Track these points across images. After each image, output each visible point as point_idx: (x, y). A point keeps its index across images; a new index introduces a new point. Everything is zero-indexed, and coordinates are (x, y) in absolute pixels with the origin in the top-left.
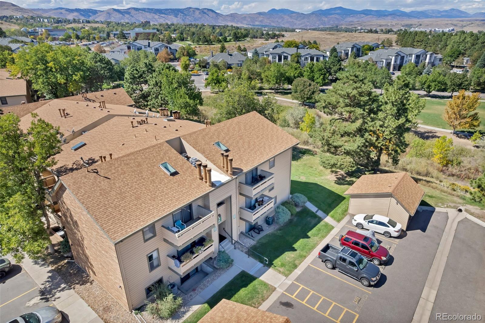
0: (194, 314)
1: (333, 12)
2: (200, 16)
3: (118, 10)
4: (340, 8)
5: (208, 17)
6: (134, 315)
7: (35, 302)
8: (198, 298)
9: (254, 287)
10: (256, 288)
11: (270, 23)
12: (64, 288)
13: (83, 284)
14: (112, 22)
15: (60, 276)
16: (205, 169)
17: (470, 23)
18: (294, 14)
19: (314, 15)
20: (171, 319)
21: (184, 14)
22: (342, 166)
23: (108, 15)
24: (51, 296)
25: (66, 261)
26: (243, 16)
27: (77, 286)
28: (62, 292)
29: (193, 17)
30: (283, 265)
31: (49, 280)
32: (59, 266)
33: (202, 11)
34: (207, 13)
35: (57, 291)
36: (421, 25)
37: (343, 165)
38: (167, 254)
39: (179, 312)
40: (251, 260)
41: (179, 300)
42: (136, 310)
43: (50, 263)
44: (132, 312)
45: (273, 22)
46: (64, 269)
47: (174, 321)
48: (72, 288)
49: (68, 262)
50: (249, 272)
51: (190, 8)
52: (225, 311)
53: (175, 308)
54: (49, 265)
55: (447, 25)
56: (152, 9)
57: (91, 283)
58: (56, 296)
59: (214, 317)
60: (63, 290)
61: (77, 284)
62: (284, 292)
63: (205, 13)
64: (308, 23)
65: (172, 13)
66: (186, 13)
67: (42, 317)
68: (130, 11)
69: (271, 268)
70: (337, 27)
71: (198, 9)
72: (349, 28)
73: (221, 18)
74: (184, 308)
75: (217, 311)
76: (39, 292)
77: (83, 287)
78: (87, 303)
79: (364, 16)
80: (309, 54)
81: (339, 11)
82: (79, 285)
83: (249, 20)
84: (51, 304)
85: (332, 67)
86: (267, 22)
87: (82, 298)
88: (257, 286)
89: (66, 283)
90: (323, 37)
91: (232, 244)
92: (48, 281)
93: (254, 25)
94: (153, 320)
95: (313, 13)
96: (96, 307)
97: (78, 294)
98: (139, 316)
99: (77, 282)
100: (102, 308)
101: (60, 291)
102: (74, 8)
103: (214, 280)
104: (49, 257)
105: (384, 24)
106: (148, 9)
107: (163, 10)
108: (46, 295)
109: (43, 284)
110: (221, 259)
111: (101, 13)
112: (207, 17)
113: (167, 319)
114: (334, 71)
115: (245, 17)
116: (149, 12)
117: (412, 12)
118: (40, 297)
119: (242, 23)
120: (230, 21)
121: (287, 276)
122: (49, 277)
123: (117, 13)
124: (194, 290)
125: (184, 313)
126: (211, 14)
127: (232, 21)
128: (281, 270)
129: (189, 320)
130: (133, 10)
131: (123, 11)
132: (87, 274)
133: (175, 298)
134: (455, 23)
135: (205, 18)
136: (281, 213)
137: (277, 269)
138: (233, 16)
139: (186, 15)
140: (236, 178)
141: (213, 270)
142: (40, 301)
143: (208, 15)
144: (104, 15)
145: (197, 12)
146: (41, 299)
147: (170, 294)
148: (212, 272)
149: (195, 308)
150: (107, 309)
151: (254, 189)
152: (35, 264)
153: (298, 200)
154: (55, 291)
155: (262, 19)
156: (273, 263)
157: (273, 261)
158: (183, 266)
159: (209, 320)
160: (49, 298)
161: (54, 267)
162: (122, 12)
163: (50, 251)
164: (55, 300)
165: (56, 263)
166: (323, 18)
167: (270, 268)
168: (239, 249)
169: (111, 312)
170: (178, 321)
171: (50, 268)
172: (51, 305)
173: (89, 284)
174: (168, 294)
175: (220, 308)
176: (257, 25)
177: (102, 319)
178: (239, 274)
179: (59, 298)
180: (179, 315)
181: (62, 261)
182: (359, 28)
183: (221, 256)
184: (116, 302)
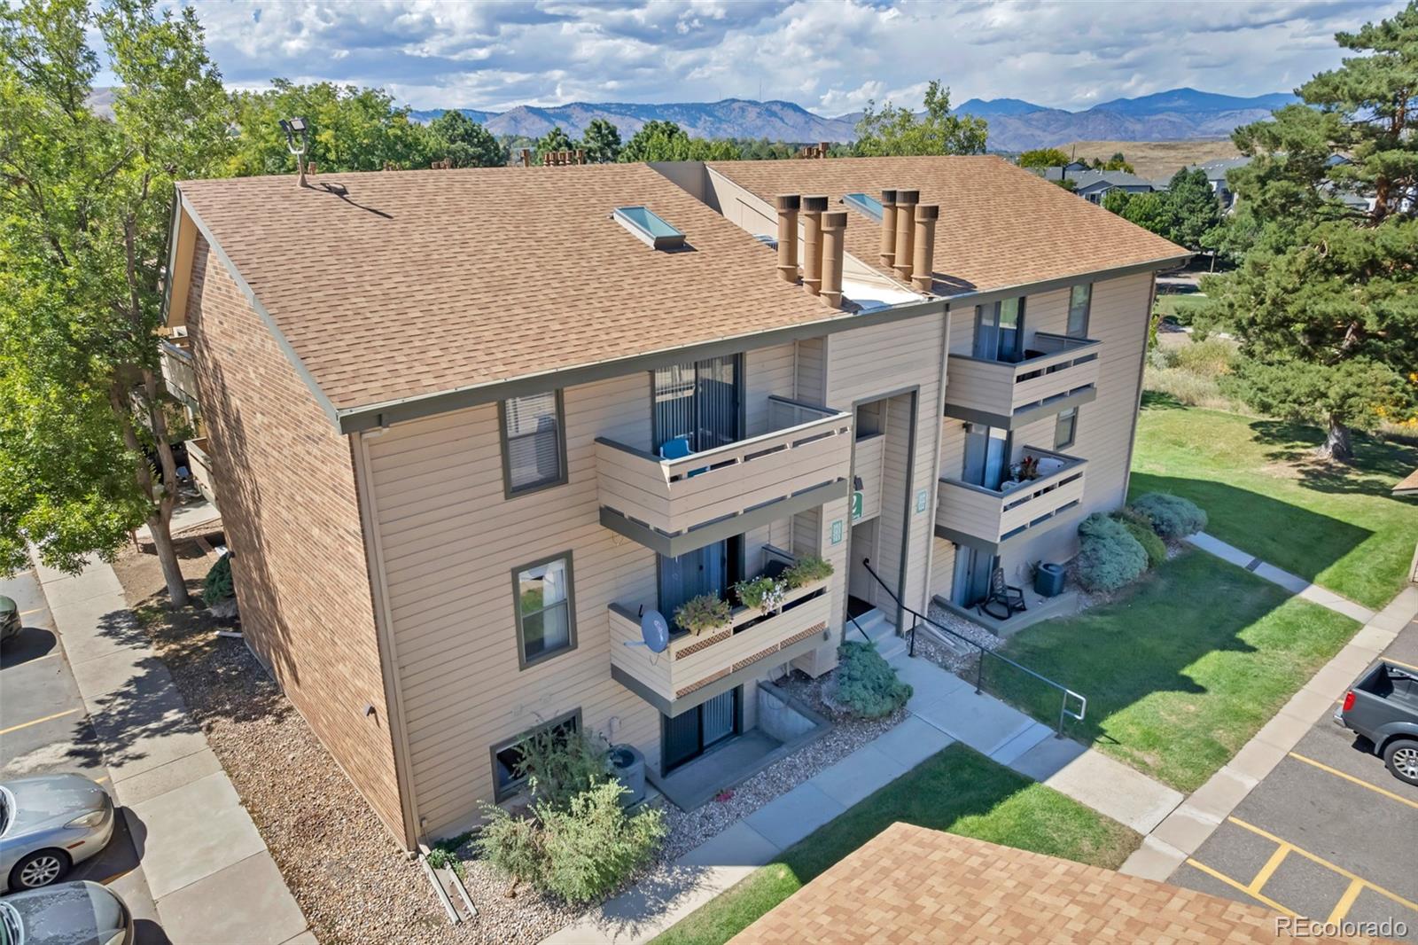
0: (719, 905)
1: (1162, 104)
2: (759, 122)
3: (539, 109)
4: (1186, 92)
5: (780, 124)
6: (426, 868)
7: (46, 761)
8: (739, 833)
9: (1022, 815)
10: (1037, 824)
12: (174, 723)
13: (246, 718)
14: (521, 138)
15: (173, 680)
16: (817, 219)
18: (1037, 115)
19: (1101, 116)
20: (599, 913)
21: (715, 117)
22: (1352, 401)
23: (513, 122)
24: (114, 745)
25: (213, 636)
27: (224, 723)
28: (158, 738)
29: (741, 125)
30: (1152, 741)
31: (132, 689)
32: (184, 648)
33: (767, 110)
34: (780, 113)
35: (144, 731)
37: (1355, 395)
38: (610, 598)
39: (645, 887)
40: (992, 707)
41: (650, 824)
42: (436, 844)
43: (156, 637)
44: (418, 851)
46: (196, 660)
47: (614, 926)
48: (200, 729)
49: (221, 639)
50: (987, 753)
51: (734, 101)
52: (922, 879)
53: (624, 858)
54: (149, 642)
56: (628, 106)
57: (280, 718)
58: (130, 750)
59: (855, 906)
60: (165, 730)
61: (226, 714)
62: (1191, 862)
63: (774, 114)
65: (683, 115)
66: (720, 114)
67: (19, 812)
68: (569, 111)
69: (1096, 746)
71: (754, 103)
73: (820, 128)
74: (670, 872)
75: (869, 875)
76: (77, 728)
77: (244, 727)
78: (239, 792)
80: (1102, 184)
81: (1181, 103)
82: (232, 720)
84: (98, 776)
85: (1186, 215)
87: (226, 768)
88: (1038, 815)
89: (186, 706)
90: (1140, 154)
91: (898, 633)
92: (125, 695)
94: (511, 903)
95: (1097, 110)
96: (271, 811)
97: (218, 750)
98: (448, 874)
99: (228, 707)
100: (292, 821)
101: (155, 732)
102: (431, 109)
103: (817, 764)
104: (160, 616)
106: (620, 105)
107: (658, 107)
108: (97, 743)
109: (100, 702)
110: (857, 674)
111: (497, 119)
112: (778, 123)
113: (581, 907)
114: (1192, 228)
116: (620, 114)
118: (70, 746)
120: (844, 135)
121: (1186, 789)
122: (136, 681)
123: (536, 118)
124: (723, 796)
125: (670, 893)
126: (791, 117)
128: (1149, 760)
129: (693, 934)
130: (578, 109)
131: (552, 112)
132: (276, 685)
133: (628, 806)
135: (774, 128)
136: (1109, 542)
137: (1126, 755)
139: (721, 121)
140: (947, 307)
141: (810, 724)
142: (67, 758)
143: (782, 119)
144: (504, 124)
145: (752, 113)
146: (72, 753)
147: (606, 779)
148: (809, 731)
149: (726, 877)
150: (312, 827)
151: (1021, 379)
152: (105, 635)
153: (1168, 514)
154: (136, 731)
156: (1103, 725)
157: (1103, 718)
158: (680, 655)
159: (825, 920)
160: (100, 754)
161: (166, 649)
162: (550, 115)
163: (170, 600)
164: (119, 765)
165: (176, 639)
166: (1127, 124)
167: (1089, 746)
168: (929, 657)
169: (326, 840)
170: (635, 931)
171: (150, 652)
172: (98, 781)
173: (270, 719)
174: (597, 782)
175: (886, 862)
177: (281, 866)
178: (942, 756)
179: (140, 757)
180: (642, 900)
181: (200, 633)
183: (855, 662)
184: (361, 802)
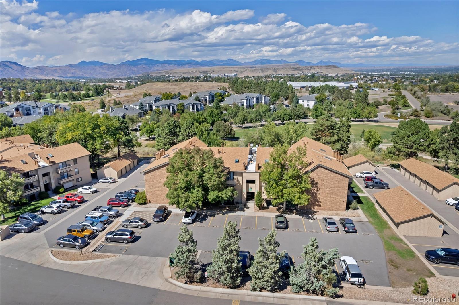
1: (139, 62)
4: (145, 59)
11: (82, 75)
17: (245, 69)
18: (105, 66)
19: (124, 66)
26: (53, 68)
33: (3, 64)
34: (10, 66)
36: (213, 72)
45: (86, 73)
55: (231, 71)
63: (7, 66)
64: (120, 73)
70: (148, 75)
72: (159, 76)
73: (28, 71)
79: (167, 65)
81: (145, 62)
83: (61, 72)
86: (79, 74)
93: (66, 78)
105: (186, 71)
112: (11, 70)
115: (56, 70)
117: (203, 61)
119: (52, 75)
120: (39, 74)
126: (14, 67)
127: (42, 74)
134: (236, 69)
135: (8, 71)
138: (42, 69)
143: (11, 68)
155: (74, 71)
166: (132, 68)
176: (70, 77)
182: (167, 75)
